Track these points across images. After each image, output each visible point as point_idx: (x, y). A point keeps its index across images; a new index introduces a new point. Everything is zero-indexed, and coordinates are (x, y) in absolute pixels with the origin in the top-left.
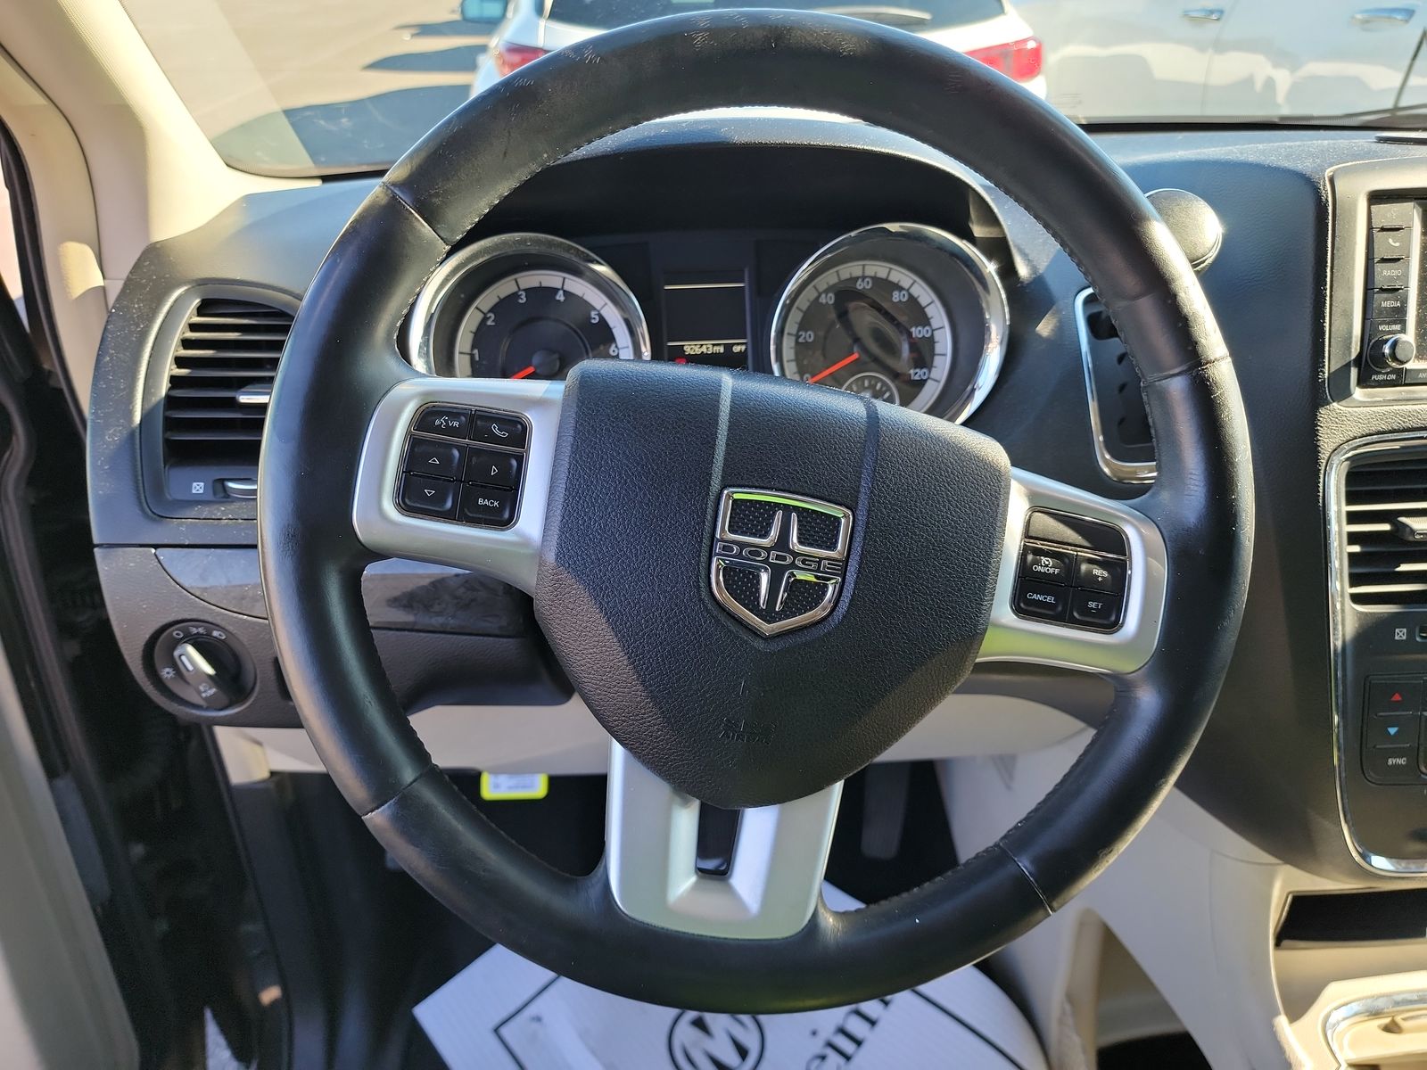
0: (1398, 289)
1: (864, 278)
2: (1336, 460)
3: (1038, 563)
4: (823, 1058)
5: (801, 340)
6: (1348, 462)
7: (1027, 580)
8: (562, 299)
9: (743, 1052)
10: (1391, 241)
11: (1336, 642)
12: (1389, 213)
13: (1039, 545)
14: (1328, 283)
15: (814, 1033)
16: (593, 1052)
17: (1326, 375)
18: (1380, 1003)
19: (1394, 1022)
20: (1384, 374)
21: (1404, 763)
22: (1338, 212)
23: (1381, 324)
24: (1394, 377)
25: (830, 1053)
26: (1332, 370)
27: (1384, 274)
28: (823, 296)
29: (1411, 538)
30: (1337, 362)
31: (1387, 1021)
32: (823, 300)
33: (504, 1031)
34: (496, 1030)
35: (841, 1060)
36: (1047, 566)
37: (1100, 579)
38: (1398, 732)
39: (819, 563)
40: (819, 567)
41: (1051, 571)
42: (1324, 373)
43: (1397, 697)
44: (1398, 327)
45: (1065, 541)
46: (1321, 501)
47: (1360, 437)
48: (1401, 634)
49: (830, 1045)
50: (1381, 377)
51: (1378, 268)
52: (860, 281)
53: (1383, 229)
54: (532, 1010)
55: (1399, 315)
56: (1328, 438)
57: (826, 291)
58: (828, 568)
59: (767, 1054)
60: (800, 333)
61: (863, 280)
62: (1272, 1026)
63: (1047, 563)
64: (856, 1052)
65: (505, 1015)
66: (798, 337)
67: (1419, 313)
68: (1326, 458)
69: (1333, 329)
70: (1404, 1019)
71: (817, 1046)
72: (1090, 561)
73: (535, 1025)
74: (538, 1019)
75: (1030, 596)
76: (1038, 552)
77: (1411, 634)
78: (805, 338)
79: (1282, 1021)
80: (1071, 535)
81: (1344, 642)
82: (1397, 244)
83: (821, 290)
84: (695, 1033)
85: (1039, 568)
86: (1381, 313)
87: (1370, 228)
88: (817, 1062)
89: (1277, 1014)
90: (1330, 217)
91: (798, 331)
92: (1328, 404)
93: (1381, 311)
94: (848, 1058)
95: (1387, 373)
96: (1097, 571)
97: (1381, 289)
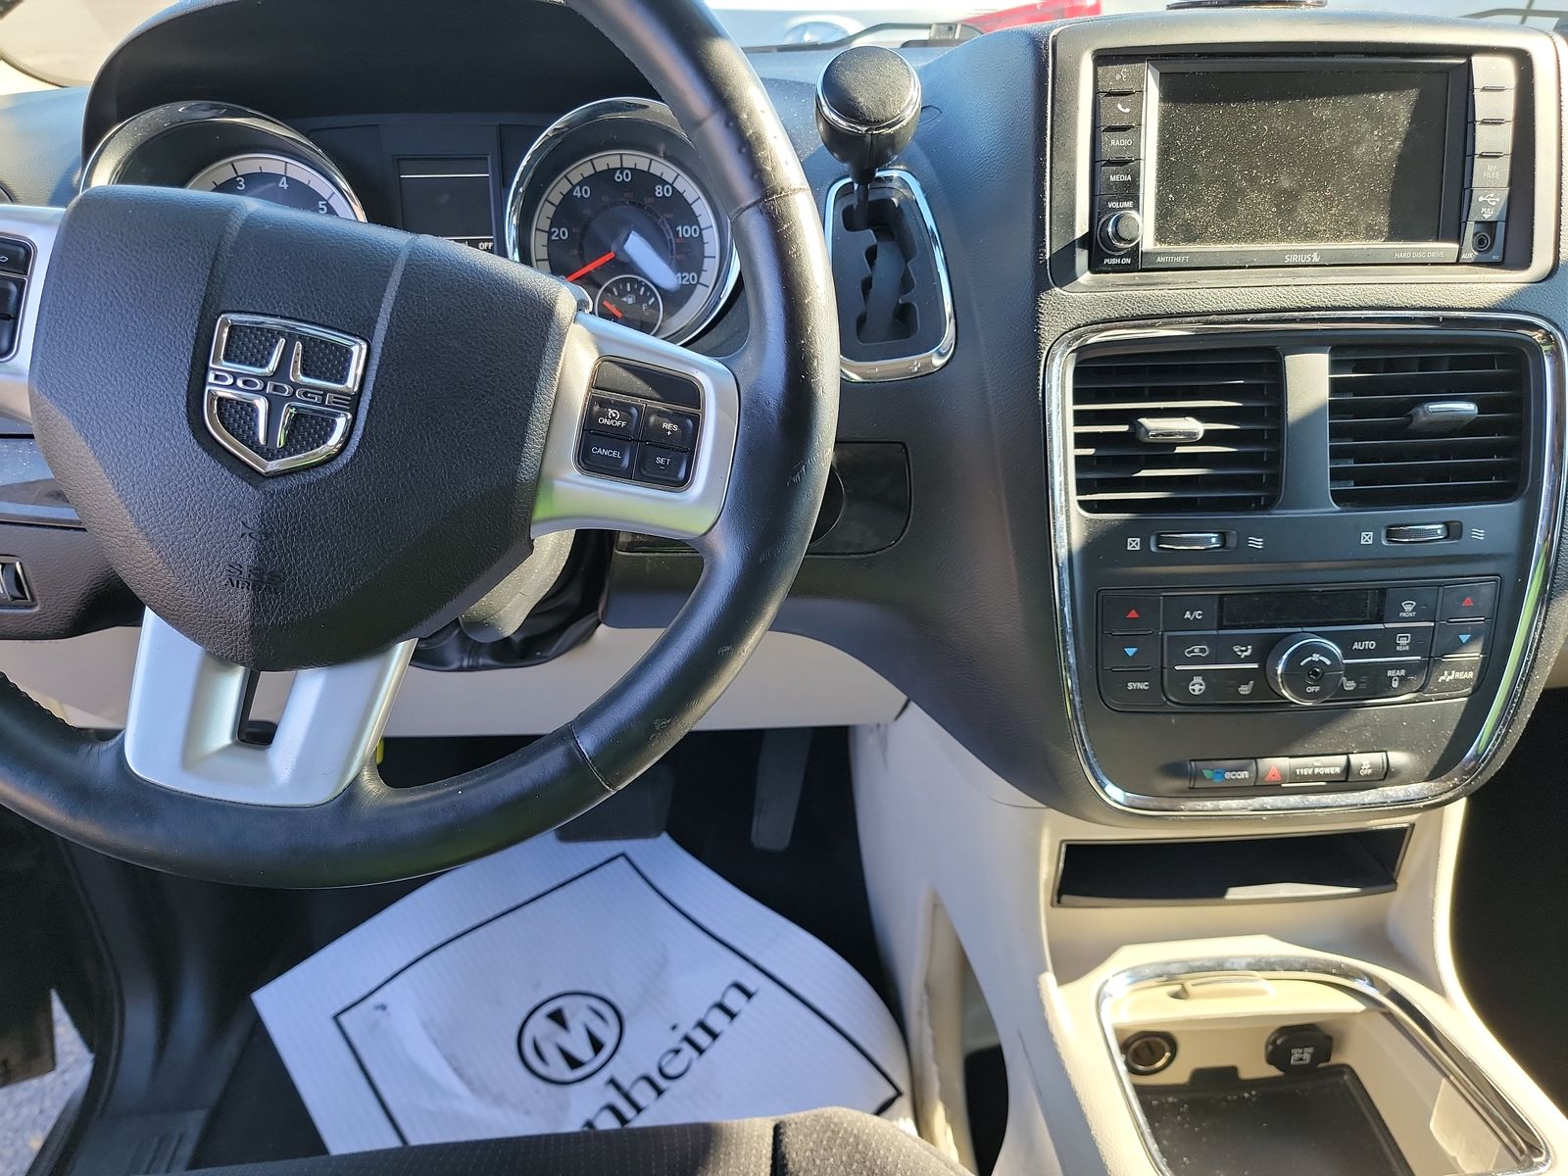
0: (1127, 162)
1: (622, 169)
2: (1058, 350)
3: (605, 415)
4: (677, 1052)
5: (553, 238)
6: (1074, 354)
7: (592, 432)
8: (286, 186)
9: (597, 1045)
10: (1119, 106)
11: (1061, 551)
12: (1119, 75)
13: (606, 395)
14: (1048, 153)
15: (674, 1028)
16: (435, 1042)
17: (1048, 256)
18: (1173, 968)
19: (1184, 989)
20: (1118, 257)
21: (1146, 688)
22: (1058, 73)
23: (1111, 200)
24: (1128, 261)
25: (686, 1047)
26: (1054, 251)
27: (1114, 143)
28: (578, 188)
29: (1147, 440)
30: (1059, 242)
31: (1176, 988)
32: (577, 193)
33: (344, 1019)
34: (336, 1018)
35: (694, 1054)
36: (613, 418)
37: (669, 433)
38: (1136, 652)
39: (324, 396)
40: (324, 401)
41: (618, 424)
42: (1045, 254)
43: (1133, 614)
44: (1129, 204)
45: (634, 392)
46: (1040, 395)
47: (1084, 326)
48: (1134, 544)
49: (688, 1039)
50: (1114, 261)
51: (1105, 137)
52: (617, 174)
53: (1110, 94)
54: (377, 998)
55: (1130, 192)
56: (1051, 327)
57: (581, 184)
58: (334, 402)
59: (622, 1049)
60: (553, 230)
61: (621, 173)
62: (1036, 983)
63: (614, 415)
64: (710, 1046)
65: (348, 1002)
66: (550, 234)
67: (1159, 191)
68: (1047, 348)
69: (1054, 205)
70: (1193, 985)
71: (674, 1040)
72: (659, 413)
73: (380, 1013)
74: (383, 1007)
75: (595, 450)
76: (605, 404)
77: (1145, 544)
78: (558, 235)
79: (1048, 979)
80: (639, 385)
81: (1070, 551)
82: (1127, 110)
83: (574, 183)
84: (552, 1026)
85: (605, 421)
86: (1110, 187)
87: (1096, 92)
88: (671, 1055)
89: (1044, 970)
90: (1050, 80)
91: (550, 228)
92: (1050, 288)
93: (1110, 185)
94: (700, 1051)
95: (1121, 257)
96: (667, 426)
97: (1109, 161)
